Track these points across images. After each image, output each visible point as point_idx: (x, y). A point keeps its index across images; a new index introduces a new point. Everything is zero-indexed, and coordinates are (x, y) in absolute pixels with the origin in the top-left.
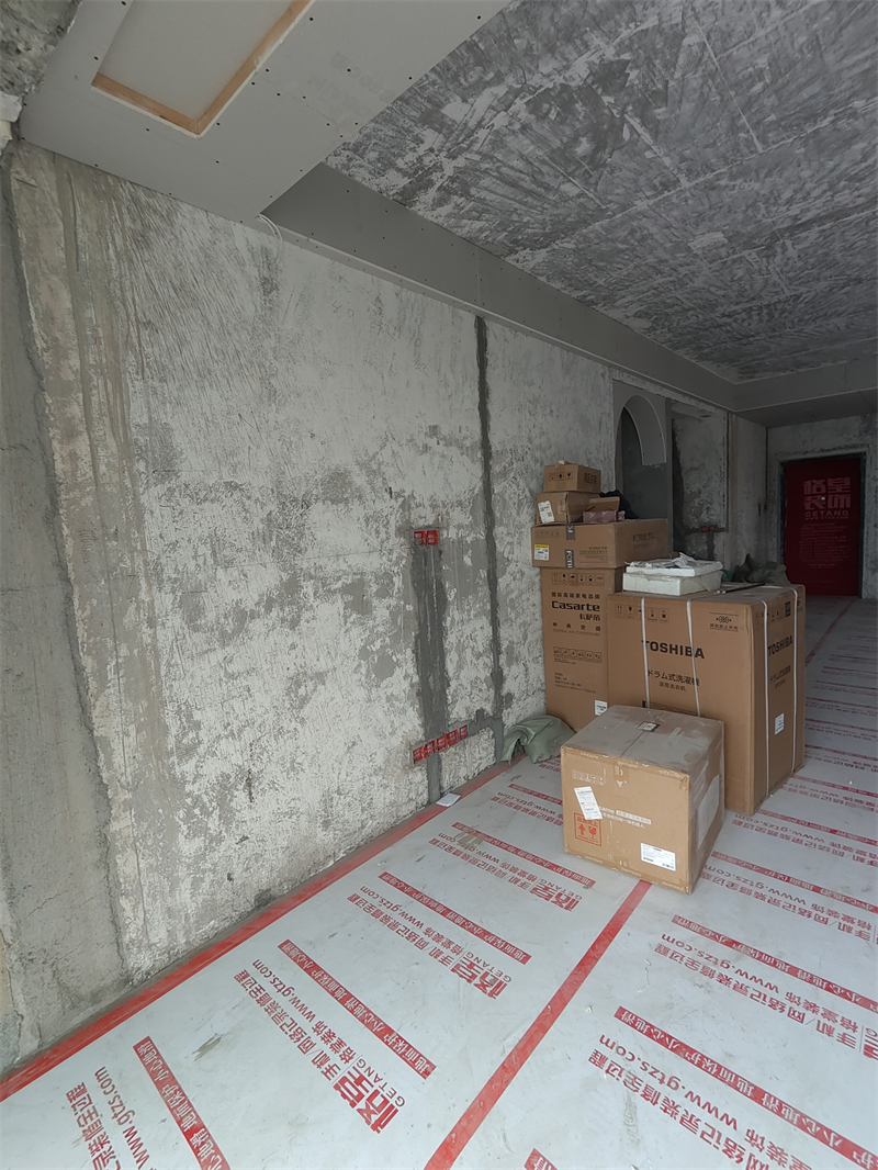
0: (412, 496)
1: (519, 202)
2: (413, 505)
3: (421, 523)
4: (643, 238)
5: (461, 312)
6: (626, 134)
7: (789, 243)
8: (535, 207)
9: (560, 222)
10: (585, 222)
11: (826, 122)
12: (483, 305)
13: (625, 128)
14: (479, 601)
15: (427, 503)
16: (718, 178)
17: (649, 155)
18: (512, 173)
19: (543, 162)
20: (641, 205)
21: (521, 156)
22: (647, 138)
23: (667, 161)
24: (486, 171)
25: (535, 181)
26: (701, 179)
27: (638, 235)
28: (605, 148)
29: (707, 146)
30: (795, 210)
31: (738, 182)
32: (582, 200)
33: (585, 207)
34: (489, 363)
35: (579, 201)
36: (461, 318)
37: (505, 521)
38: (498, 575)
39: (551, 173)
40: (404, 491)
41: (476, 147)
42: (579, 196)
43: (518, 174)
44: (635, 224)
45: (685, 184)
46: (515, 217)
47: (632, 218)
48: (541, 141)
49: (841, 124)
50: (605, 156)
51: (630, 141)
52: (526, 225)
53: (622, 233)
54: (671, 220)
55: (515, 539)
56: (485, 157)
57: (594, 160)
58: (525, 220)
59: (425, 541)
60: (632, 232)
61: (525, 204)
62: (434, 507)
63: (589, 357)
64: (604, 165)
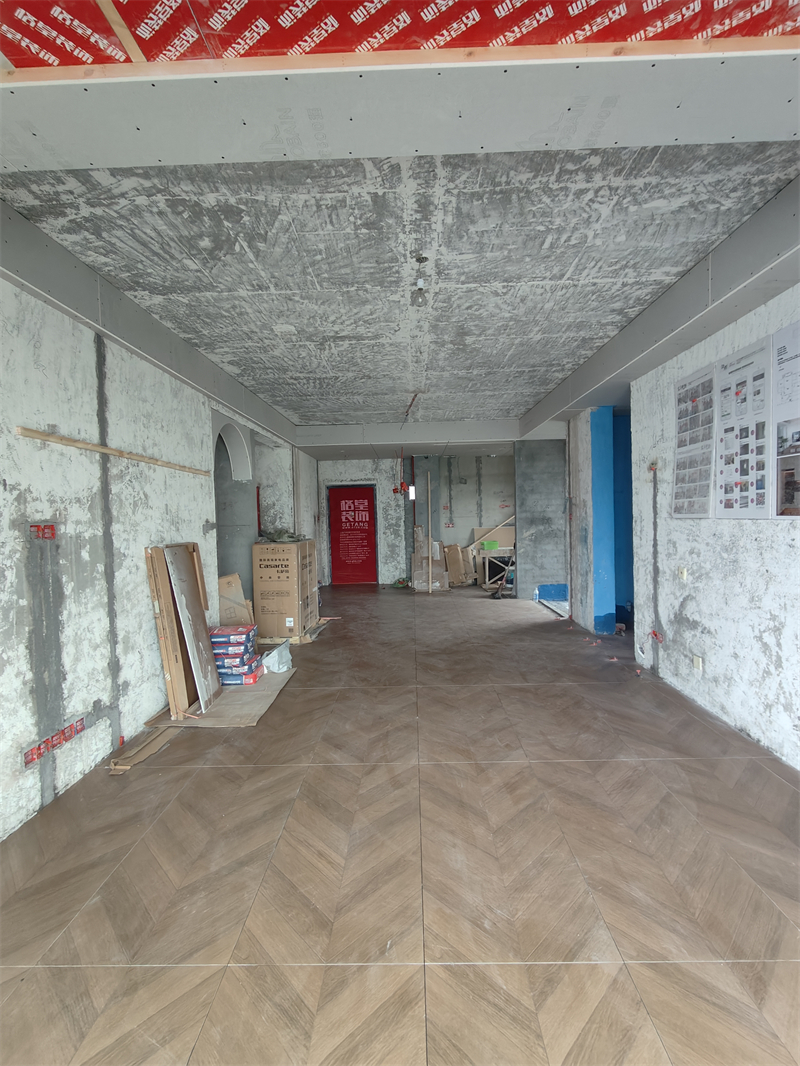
0: (28, 490)
1: (147, 257)
2: (29, 499)
3: (38, 517)
4: (241, 314)
5: (82, 326)
6: (237, 248)
7: (333, 345)
8: (160, 265)
9: (178, 282)
10: (199, 289)
11: (353, 289)
12: (104, 326)
13: (237, 244)
14: (96, 594)
15: (44, 498)
16: (294, 295)
17: (251, 265)
18: (144, 236)
19: (172, 240)
20: (242, 293)
21: (155, 230)
22: (251, 256)
23: (263, 274)
24: (121, 226)
25: (163, 249)
26: (283, 292)
27: (238, 310)
28: (221, 250)
29: (288, 275)
30: (336, 328)
31: (306, 301)
32: (199, 274)
33: (201, 280)
34: (108, 375)
35: (196, 274)
36: (81, 331)
37: (121, 519)
38: (115, 569)
39: (178, 248)
40: (19, 485)
41: (116, 208)
42: (197, 271)
43: (149, 239)
44: (237, 302)
45: (272, 289)
46: (140, 266)
47: (235, 298)
48: (174, 227)
49: (361, 293)
50: (221, 255)
51: (239, 253)
52: (149, 275)
53: (227, 306)
54: (262, 309)
55: (131, 536)
56: (122, 217)
57: (211, 252)
58: (149, 271)
59: (42, 536)
60: (234, 307)
61: (152, 261)
62: (52, 502)
63: (193, 387)
64: (219, 259)
